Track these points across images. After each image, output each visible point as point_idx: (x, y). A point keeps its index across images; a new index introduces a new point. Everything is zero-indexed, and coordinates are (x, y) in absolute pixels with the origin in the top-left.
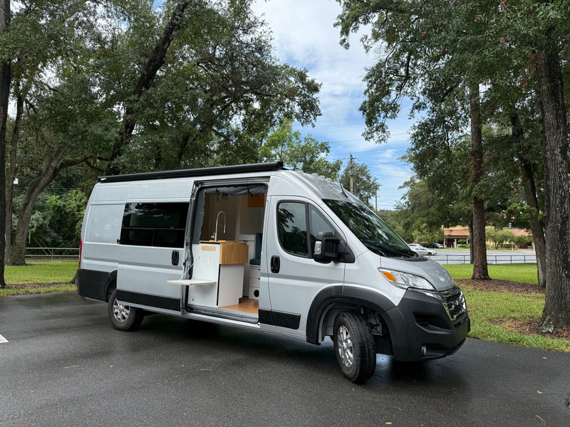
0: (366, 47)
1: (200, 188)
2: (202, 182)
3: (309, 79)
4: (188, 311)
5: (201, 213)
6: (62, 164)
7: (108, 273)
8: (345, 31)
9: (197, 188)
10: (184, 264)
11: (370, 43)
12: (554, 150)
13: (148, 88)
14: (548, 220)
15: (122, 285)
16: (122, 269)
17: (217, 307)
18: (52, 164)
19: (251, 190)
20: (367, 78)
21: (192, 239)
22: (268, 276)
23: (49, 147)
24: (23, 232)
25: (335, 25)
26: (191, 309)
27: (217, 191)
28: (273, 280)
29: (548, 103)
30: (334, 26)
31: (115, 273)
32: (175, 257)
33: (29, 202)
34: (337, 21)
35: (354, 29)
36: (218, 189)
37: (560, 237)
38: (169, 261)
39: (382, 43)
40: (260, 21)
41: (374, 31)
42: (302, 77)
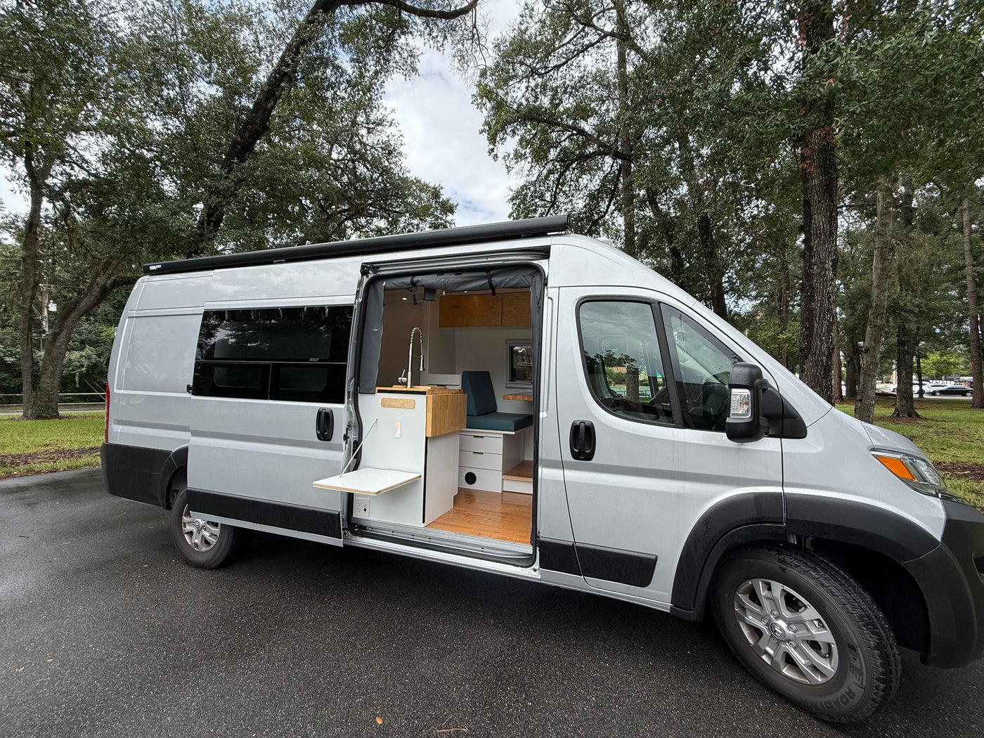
0: (508, 167)
1: (373, 279)
2: (374, 267)
3: (444, 197)
4: (355, 534)
5: (376, 330)
6: (115, 281)
7: (168, 453)
8: (493, 140)
9: (366, 280)
10: (346, 437)
11: (511, 163)
12: (825, 263)
13: (242, 160)
14: (809, 353)
15: (197, 480)
16: (199, 447)
17: (423, 525)
18: (98, 280)
19: (496, 280)
20: (512, 199)
21: (357, 384)
22: (562, 465)
23: (94, 258)
24: (53, 373)
25: (482, 132)
26: (360, 529)
27: (414, 284)
28: (573, 475)
29: (820, 202)
30: (480, 133)
31: (184, 452)
32: (325, 425)
33: (61, 331)
34: (483, 128)
35: (501, 140)
36: (416, 279)
37: (825, 373)
38: (312, 433)
39: (525, 164)
40: (389, 119)
41: (516, 151)
42: (436, 194)
